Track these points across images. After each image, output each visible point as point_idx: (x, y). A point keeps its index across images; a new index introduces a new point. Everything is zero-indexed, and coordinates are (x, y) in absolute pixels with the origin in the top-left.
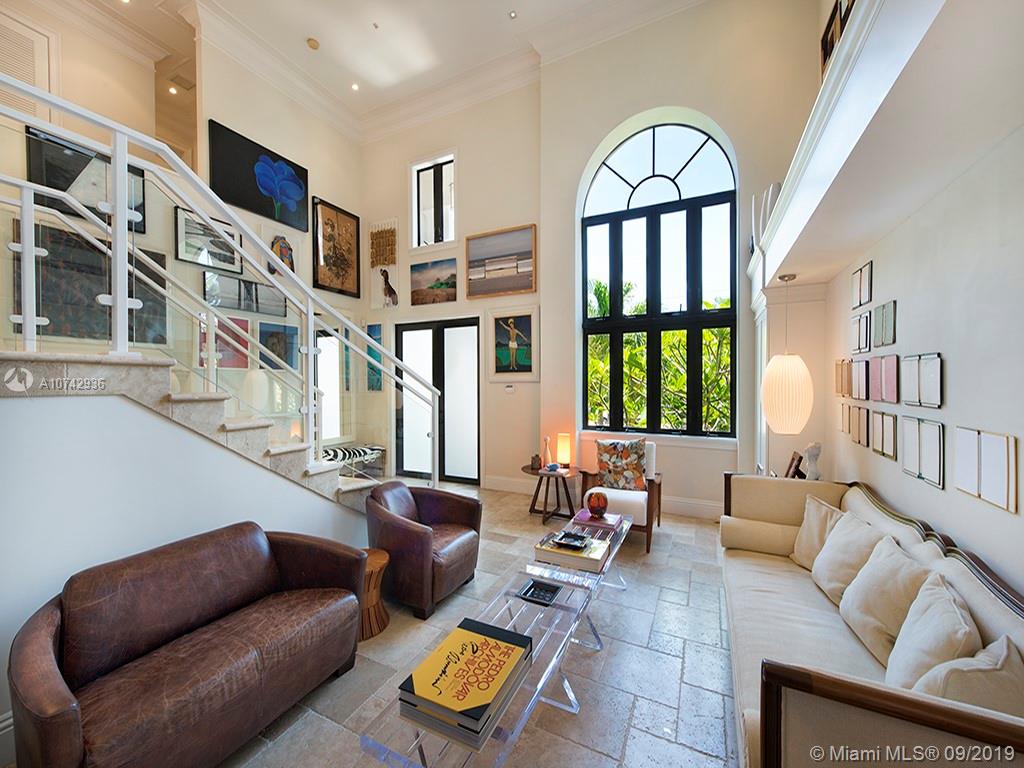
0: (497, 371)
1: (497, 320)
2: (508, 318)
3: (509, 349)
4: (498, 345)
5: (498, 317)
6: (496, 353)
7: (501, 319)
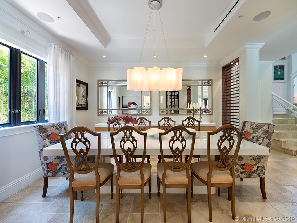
0: (274, 80)
1: (274, 66)
2: (278, 66)
3: (278, 74)
4: (274, 73)
5: (274, 65)
6: (274, 75)
7: (275, 66)
